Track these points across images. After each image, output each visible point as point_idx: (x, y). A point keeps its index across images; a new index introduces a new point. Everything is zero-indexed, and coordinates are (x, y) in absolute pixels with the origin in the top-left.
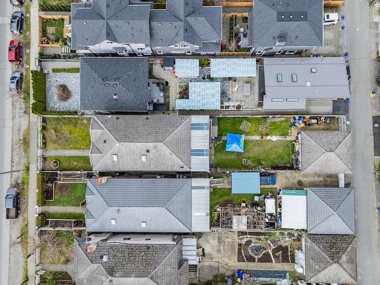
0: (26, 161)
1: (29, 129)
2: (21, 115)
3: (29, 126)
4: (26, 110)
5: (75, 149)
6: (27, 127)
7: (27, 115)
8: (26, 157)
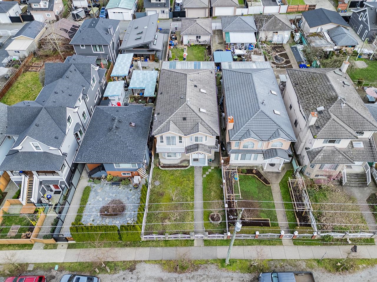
0: (212, 266)
1: (161, 261)
2: (135, 277)
3: (155, 261)
4: (129, 268)
5: (193, 194)
6: (156, 266)
7: (137, 266)
8: (206, 265)
